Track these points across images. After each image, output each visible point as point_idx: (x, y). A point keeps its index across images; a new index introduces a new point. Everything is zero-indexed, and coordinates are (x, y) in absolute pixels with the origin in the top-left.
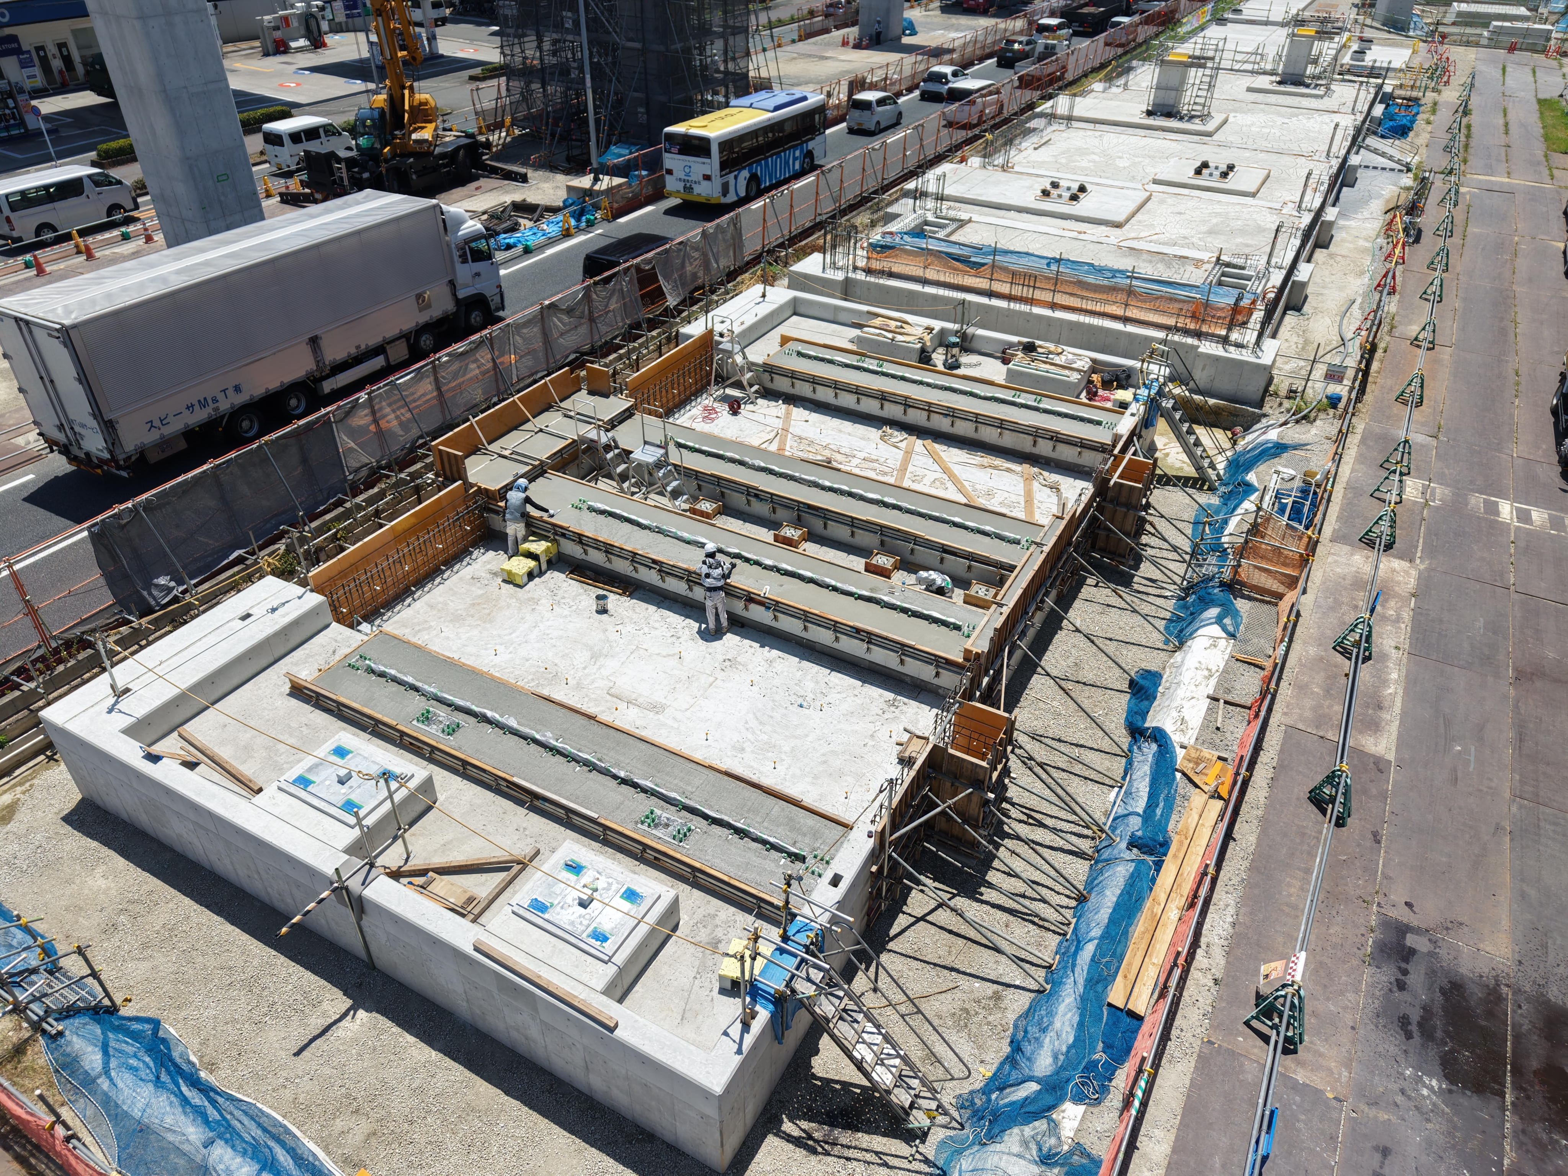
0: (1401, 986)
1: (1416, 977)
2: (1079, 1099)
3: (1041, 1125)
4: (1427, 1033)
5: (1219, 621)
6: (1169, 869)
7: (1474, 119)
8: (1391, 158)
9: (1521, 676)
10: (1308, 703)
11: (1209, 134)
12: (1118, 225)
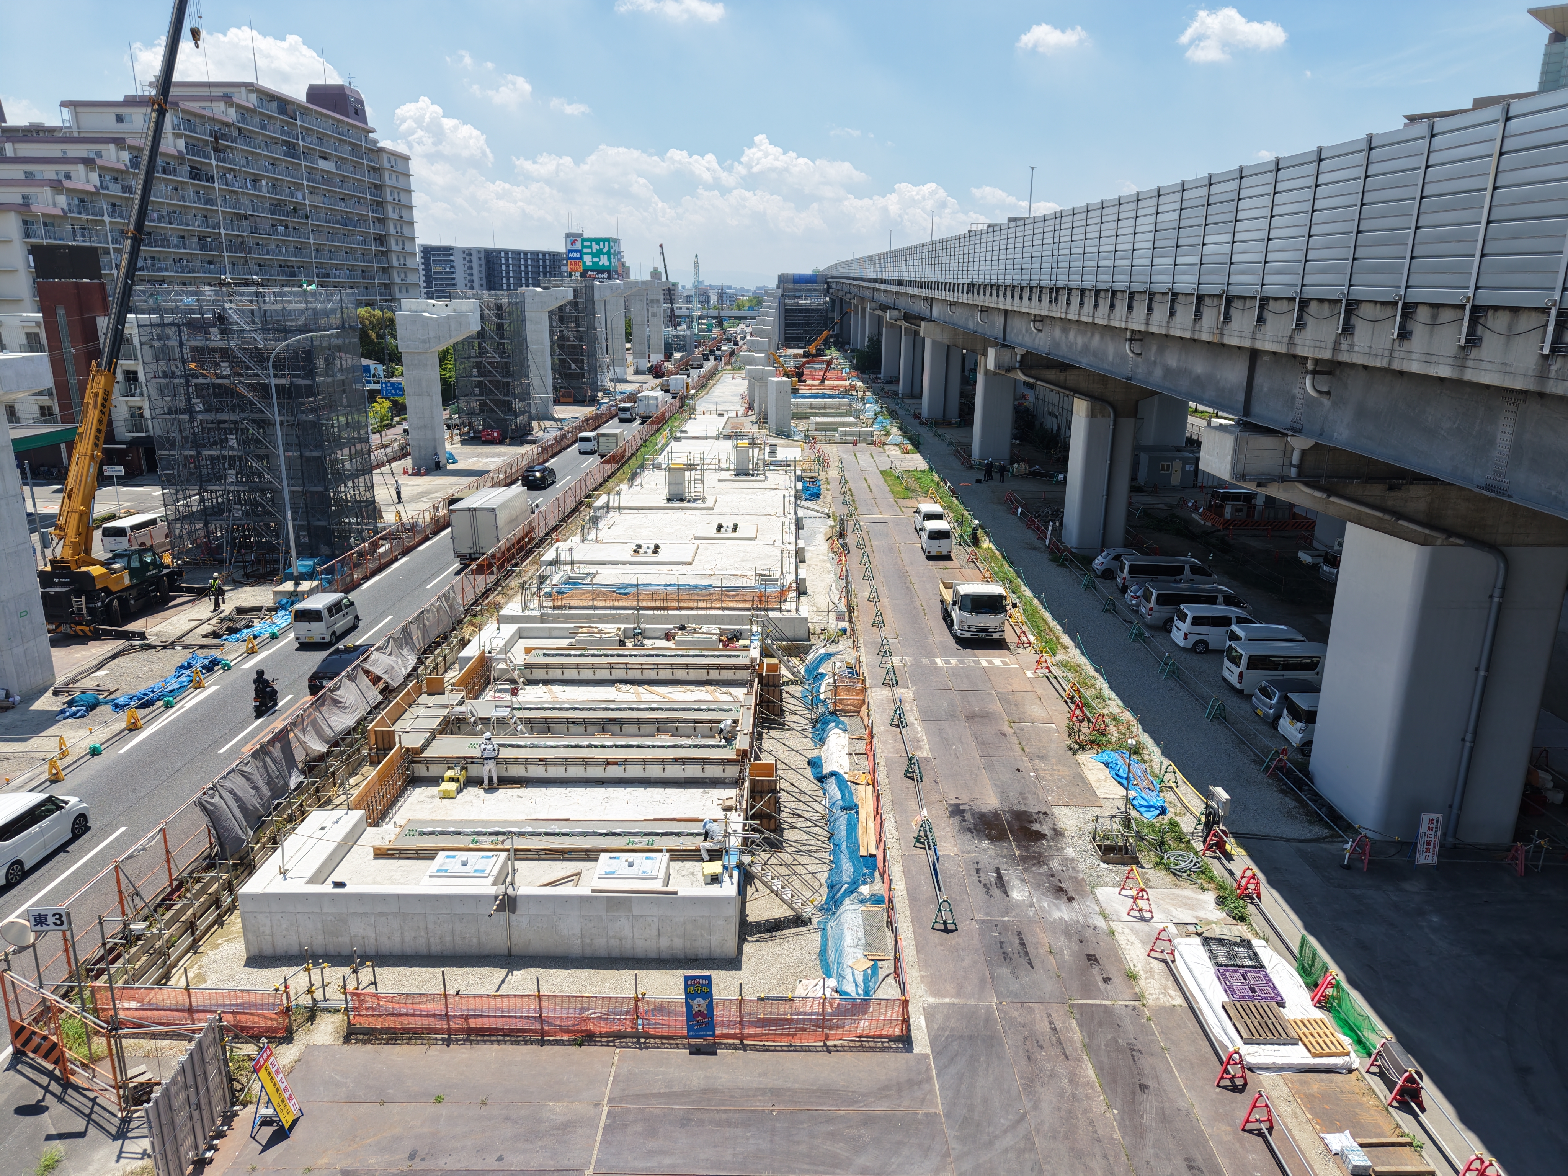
0: (964, 821)
1: (968, 816)
2: (864, 883)
3: (855, 894)
4: (978, 831)
5: (837, 727)
6: (862, 812)
7: (851, 485)
8: (817, 511)
9: (968, 718)
10: (889, 746)
11: (711, 509)
12: (690, 564)
